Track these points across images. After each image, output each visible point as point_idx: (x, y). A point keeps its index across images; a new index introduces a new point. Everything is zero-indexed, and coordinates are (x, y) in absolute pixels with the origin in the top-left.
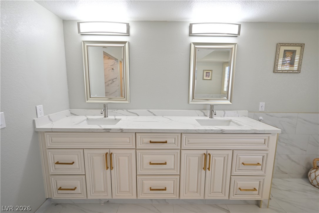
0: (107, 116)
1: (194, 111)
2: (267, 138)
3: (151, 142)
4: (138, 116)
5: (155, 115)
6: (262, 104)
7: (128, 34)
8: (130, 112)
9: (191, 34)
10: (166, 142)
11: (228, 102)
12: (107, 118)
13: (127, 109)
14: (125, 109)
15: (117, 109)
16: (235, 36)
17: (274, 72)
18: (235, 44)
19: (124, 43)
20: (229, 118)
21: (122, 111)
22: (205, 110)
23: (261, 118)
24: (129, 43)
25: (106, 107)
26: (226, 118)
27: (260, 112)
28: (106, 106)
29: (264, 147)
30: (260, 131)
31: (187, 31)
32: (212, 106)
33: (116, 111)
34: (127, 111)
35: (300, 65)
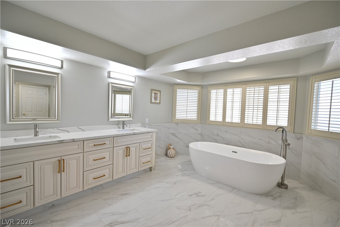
0: (37, 135)
1: (112, 125)
2: (152, 134)
3: (94, 145)
4: (69, 132)
5: (84, 131)
6: (147, 119)
7: (62, 67)
8: (60, 130)
9: (109, 77)
10: (105, 144)
11: (131, 119)
12: (38, 136)
13: (57, 128)
14: (56, 128)
15: (47, 128)
16: (133, 82)
17: (151, 103)
18: (133, 87)
19: (58, 74)
20: (133, 128)
21: (52, 129)
22: (119, 124)
23: (147, 127)
24: (61, 75)
25: (37, 127)
26: (131, 128)
27: (147, 124)
28: (37, 125)
29: (151, 139)
30: (150, 131)
31: (106, 75)
32: (123, 122)
33: (45, 130)
34: (58, 129)
35: (160, 100)
